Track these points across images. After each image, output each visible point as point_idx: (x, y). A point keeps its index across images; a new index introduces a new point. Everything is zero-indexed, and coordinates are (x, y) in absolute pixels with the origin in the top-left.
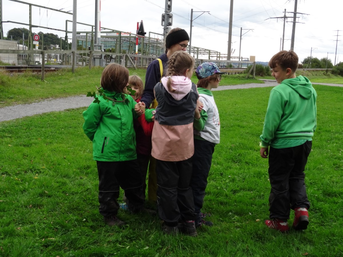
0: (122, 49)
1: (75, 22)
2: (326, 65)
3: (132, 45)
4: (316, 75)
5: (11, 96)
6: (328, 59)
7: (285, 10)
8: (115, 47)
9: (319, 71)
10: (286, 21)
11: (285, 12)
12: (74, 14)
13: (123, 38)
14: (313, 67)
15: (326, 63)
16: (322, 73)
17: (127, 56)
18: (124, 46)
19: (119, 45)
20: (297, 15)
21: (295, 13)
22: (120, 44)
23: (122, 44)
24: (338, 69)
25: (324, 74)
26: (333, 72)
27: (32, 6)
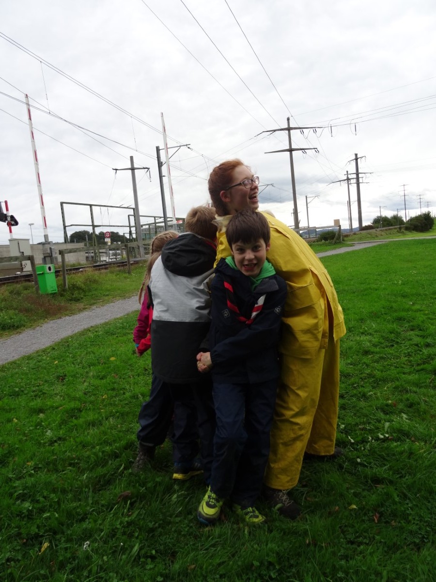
1: (137, 216)
2: (397, 222)
4: (390, 234)
5: (107, 293)
6: (399, 215)
7: (347, 172)
9: (392, 229)
10: (349, 183)
11: (348, 174)
12: (136, 208)
14: (384, 226)
15: (397, 220)
16: (396, 230)
20: (360, 175)
21: (357, 174)
24: (411, 225)
25: (398, 231)
26: (407, 229)
27: (93, 207)
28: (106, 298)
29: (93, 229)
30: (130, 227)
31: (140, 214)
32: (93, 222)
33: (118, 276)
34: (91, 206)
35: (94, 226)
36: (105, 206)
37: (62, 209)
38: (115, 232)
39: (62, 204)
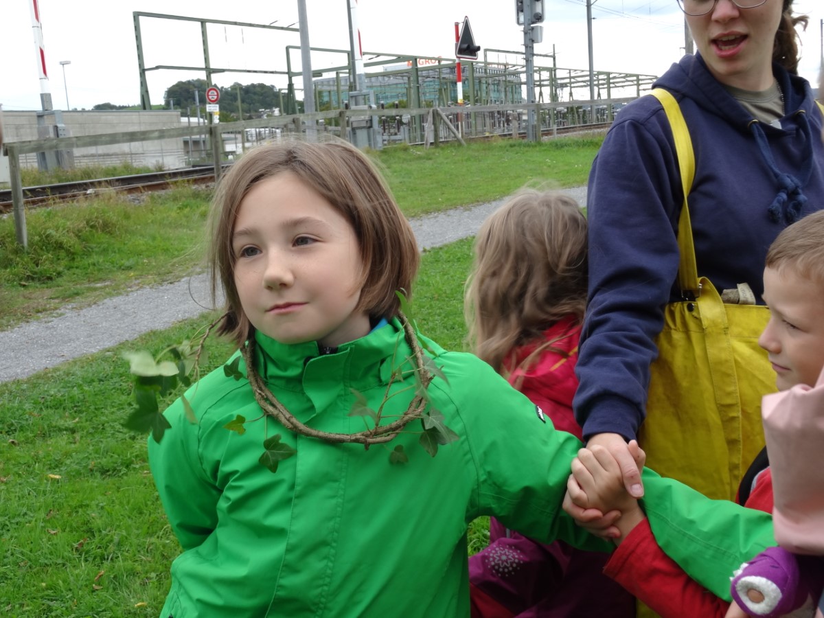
0: (422, 98)
1: (306, 49)
3: (447, 86)
8: (407, 95)
12: (303, 30)
13: (424, 72)
17: (436, 115)
18: (427, 90)
19: (416, 89)
22: (418, 87)
23: (422, 87)
27: (208, 25)
28: (121, 276)
29: (208, 76)
30: (290, 74)
31: (311, 45)
32: (207, 60)
33: (186, 211)
34: (203, 22)
35: (210, 71)
36: (235, 23)
37: (137, 28)
38: (268, 84)
39: (137, 15)
